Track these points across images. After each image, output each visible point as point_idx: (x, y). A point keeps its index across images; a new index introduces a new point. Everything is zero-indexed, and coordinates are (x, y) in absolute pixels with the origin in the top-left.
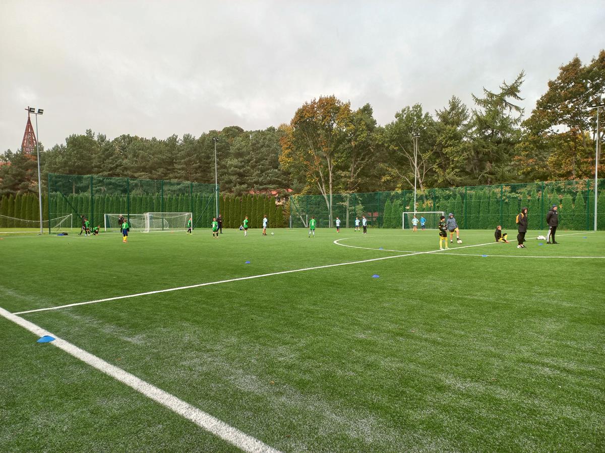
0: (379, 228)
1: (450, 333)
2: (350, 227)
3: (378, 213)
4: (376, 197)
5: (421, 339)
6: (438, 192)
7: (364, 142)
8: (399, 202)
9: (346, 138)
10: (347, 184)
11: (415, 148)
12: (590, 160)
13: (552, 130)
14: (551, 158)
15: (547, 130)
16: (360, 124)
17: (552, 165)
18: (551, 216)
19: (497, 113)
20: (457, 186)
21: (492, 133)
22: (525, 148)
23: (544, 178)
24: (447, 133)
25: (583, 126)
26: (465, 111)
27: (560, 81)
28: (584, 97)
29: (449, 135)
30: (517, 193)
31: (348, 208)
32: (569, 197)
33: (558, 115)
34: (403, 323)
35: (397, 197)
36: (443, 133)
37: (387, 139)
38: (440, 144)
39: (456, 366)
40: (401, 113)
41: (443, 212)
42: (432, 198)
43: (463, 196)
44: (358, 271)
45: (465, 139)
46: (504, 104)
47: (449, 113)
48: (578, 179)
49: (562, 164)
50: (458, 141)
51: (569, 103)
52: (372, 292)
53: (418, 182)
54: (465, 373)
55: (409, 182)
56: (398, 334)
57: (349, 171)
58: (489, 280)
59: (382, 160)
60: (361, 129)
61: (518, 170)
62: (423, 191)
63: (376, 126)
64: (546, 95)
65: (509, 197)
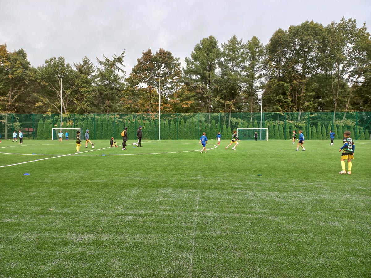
0: (34, 139)
1: (77, 206)
2: (8, 139)
3: (33, 129)
4: (32, 117)
5: (56, 214)
6: (77, 116)
7: (20, 77)
8: (49, 121)
9: (4, 71)
10: (6, 107)
11: (61, 86)
12: (157, 103)
13: (140, 86)
14: (140, 101)
15: (137, 85)
16: (16, 62)
17: (140, 104)
18: (139, 132)
19: (111, 72)
20: (89, 113)
21: (109, 83)
22: (127, 94)
23: (136, 111)
24: (82, 79)
25: (154, 86)
26: (93, 67)
27: (143, 60)
28: (153, 71)
29: (83, 80)
30: (123, 119)
31: (6, 124)
32: (148, 122)
33: (142, 78)
34: (45, 205)
35: (48, 118)
36: (79, 78)
37: (38, 77)
38: (77, 85)
39: (78, 227)
40: (49, 60)
41: (80, 129)
42: (73, 120)
43: (93, 119)
44: (12, 171)
45: (93, 84)
46: (115, 67)
47: (83, 66)
48: (151, 113)
49: (144, 105)
50: (89, 85)
51: (147, 73)
52: (22, 186)
53: (63, 108)
54: (84, 230)
55: (57, 108)
56: (39, 214)
57: (7, 97)
58: (105, 170)
59: (36, 91)
60: (17, 67)
61: (124, 106)
62: (67, 115)
63: (29, 66)
64: (136, 66)
65: (119, 121)
